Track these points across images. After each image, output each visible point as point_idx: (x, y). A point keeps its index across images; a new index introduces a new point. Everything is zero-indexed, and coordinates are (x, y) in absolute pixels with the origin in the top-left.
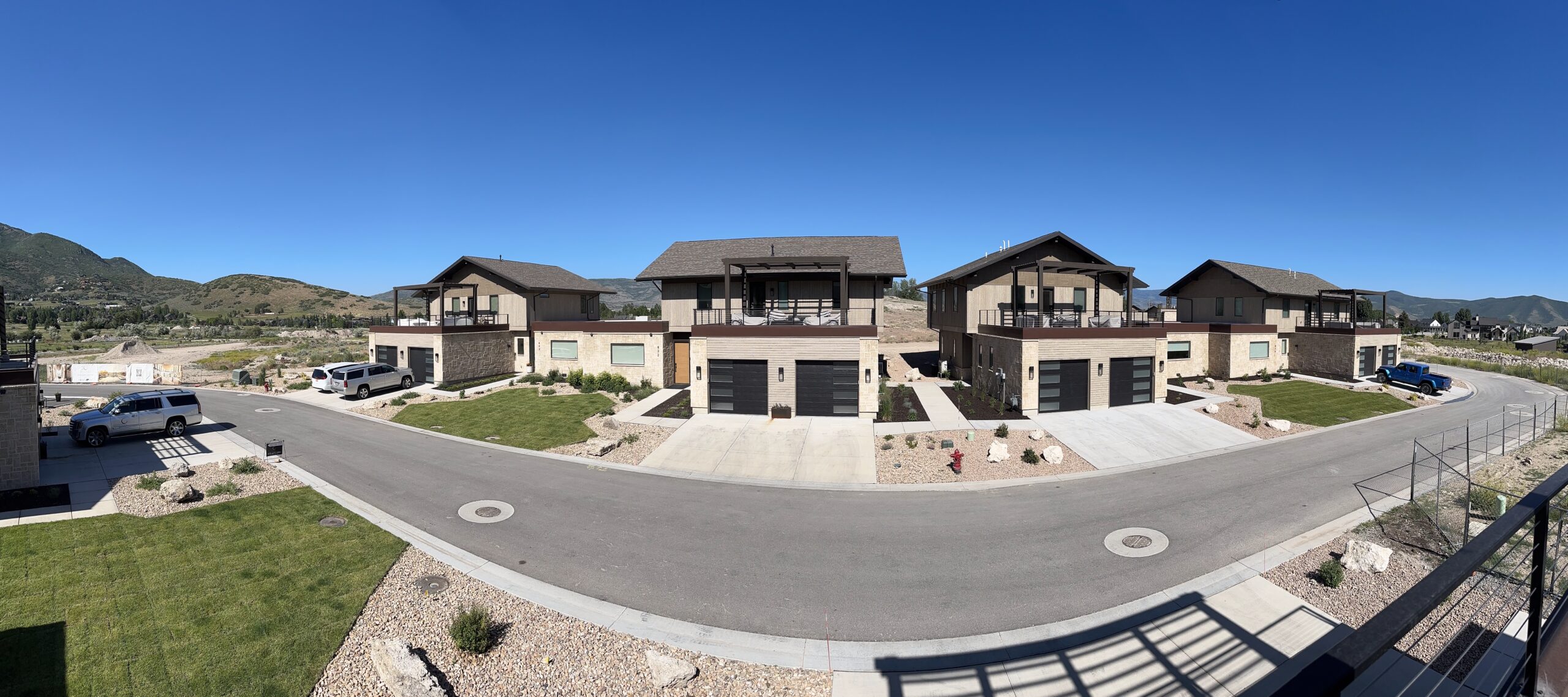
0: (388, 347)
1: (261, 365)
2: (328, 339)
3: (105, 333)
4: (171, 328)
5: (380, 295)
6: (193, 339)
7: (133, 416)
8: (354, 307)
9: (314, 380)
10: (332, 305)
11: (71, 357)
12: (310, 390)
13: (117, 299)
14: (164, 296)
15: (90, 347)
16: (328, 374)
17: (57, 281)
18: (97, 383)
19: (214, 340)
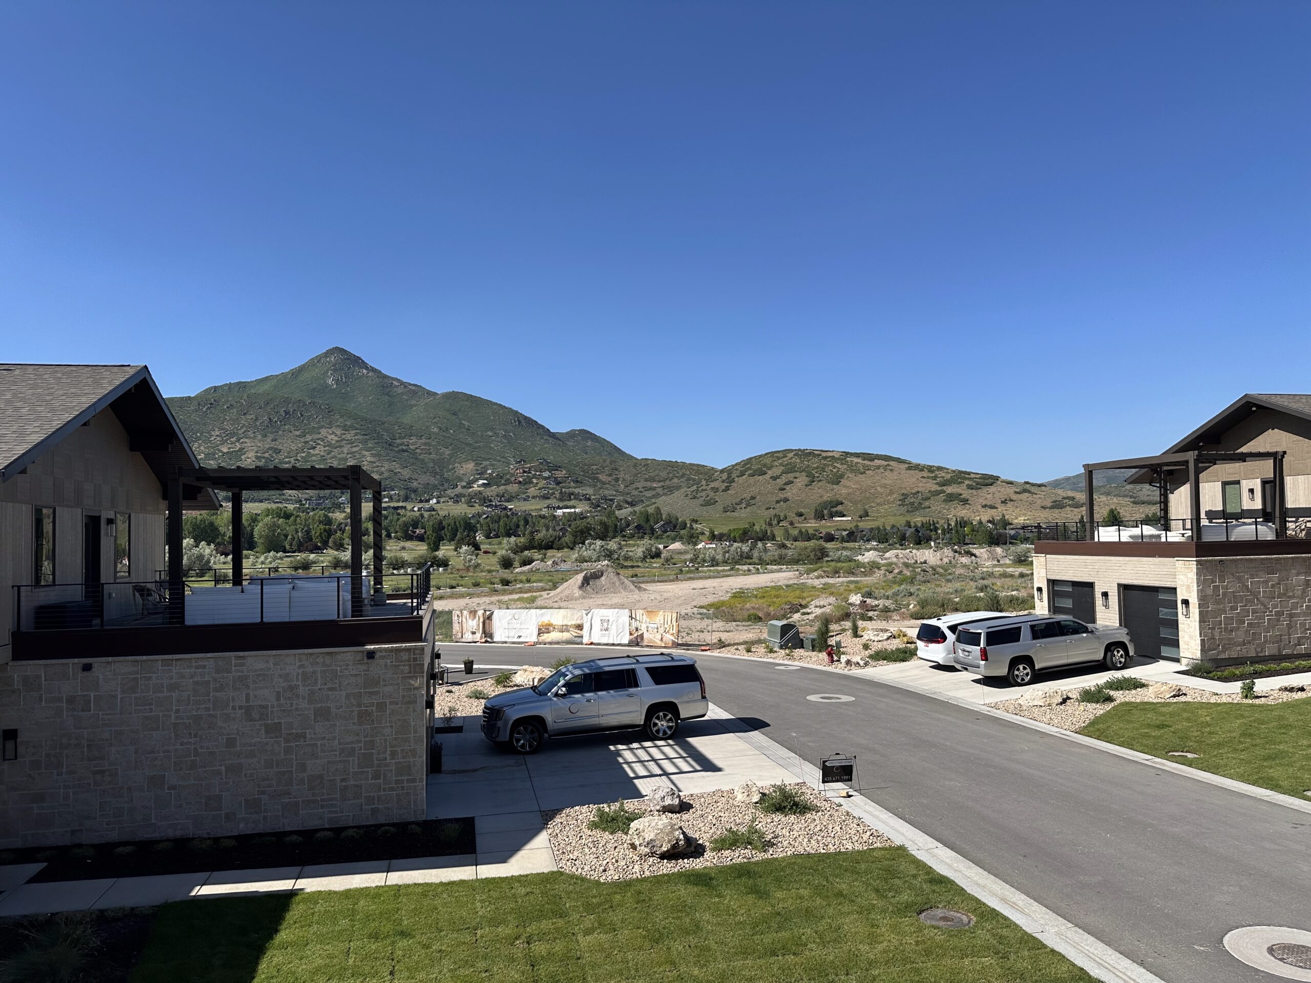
0: (1075, 584)
1: (822, 614)
2: (955, 566)
3: (554, 556)
4: (665, 547)
5: (1067, 479)
6: (703, 566)
7: (588, 701)
8: (1010, 504)
9: (920, 644)
10: (965, 502)
11: (495, 598)
12: (913, 663)
13: (575, 499)
14: (654, 493)
15: (528, 581)
16: (948, 633)
17: (478, 470)
18: (535, 644)
19: (740, 567)
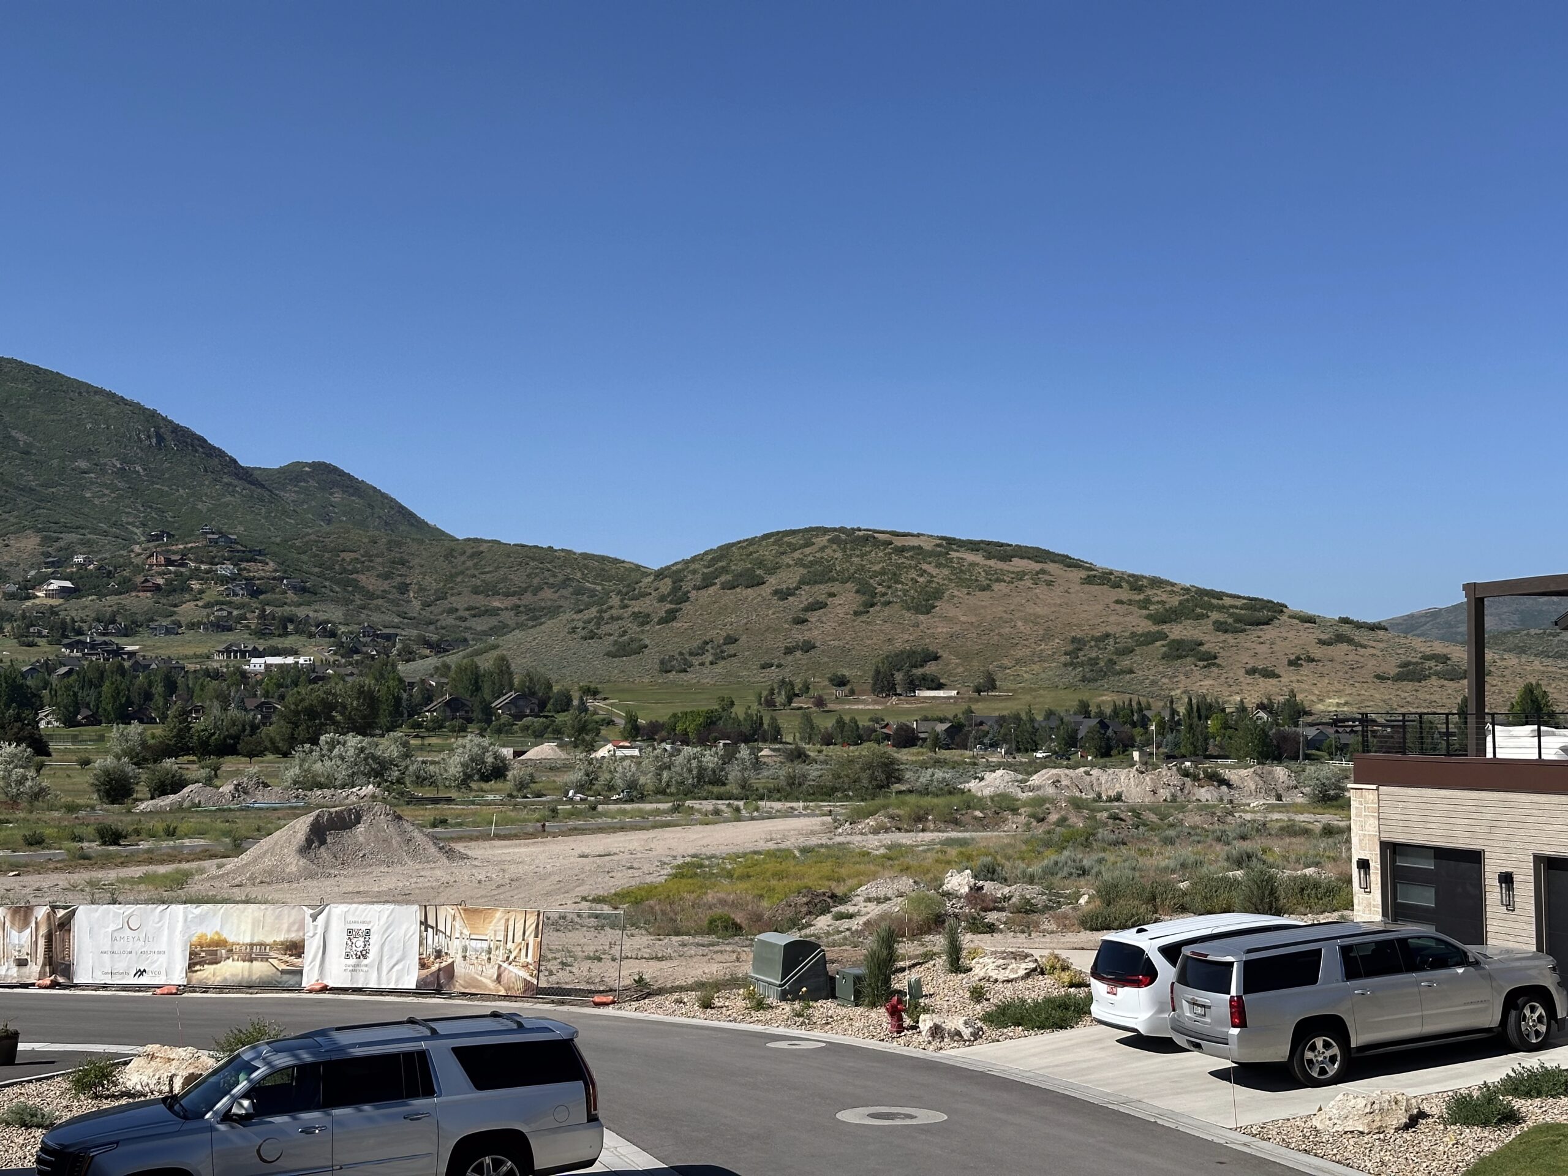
0: (1442, 854)
1: (882, 917)
2: (1182, 808)
3: (237, 773)
4: (517, 754)
5: (1435, 614)
6: (608, 800)
7: (308, 1131)
8: (1307, 669)
9: (1099, 988)
10: (1209, 660)
11: (81, 877)
12: (1080, 1032)
13: (297, 631)
14: (493, 621)
15: (171, 833)
16: (1159, 962)
17: (49, 555)
18: (181, 989)
19: (696, 804)
